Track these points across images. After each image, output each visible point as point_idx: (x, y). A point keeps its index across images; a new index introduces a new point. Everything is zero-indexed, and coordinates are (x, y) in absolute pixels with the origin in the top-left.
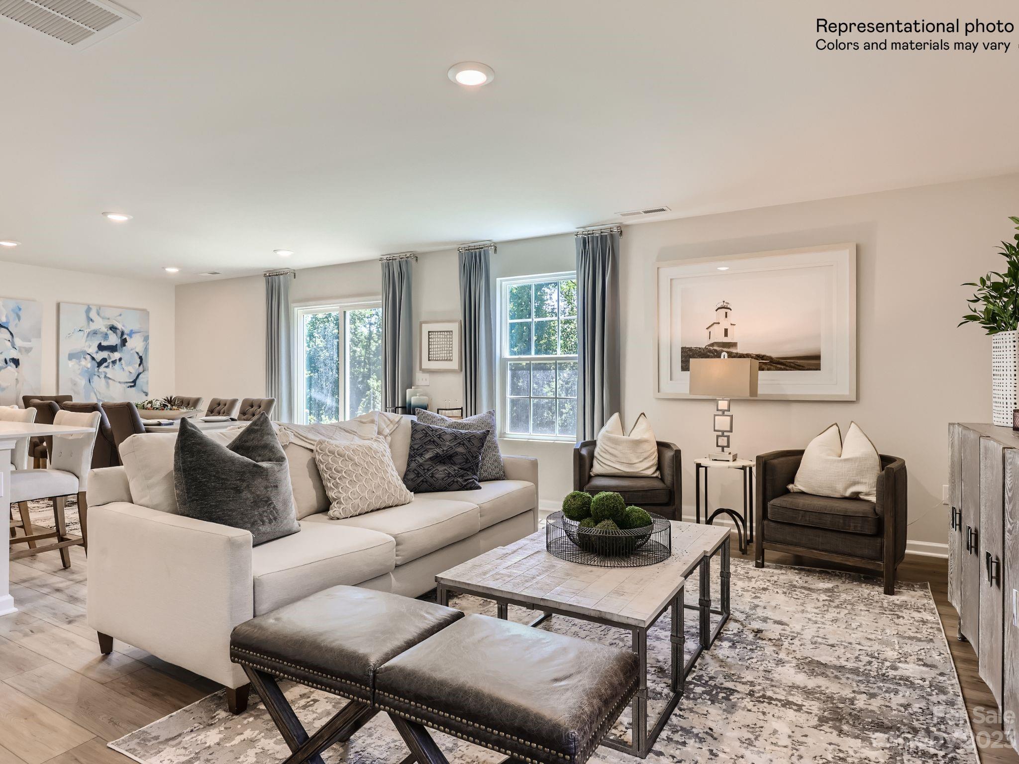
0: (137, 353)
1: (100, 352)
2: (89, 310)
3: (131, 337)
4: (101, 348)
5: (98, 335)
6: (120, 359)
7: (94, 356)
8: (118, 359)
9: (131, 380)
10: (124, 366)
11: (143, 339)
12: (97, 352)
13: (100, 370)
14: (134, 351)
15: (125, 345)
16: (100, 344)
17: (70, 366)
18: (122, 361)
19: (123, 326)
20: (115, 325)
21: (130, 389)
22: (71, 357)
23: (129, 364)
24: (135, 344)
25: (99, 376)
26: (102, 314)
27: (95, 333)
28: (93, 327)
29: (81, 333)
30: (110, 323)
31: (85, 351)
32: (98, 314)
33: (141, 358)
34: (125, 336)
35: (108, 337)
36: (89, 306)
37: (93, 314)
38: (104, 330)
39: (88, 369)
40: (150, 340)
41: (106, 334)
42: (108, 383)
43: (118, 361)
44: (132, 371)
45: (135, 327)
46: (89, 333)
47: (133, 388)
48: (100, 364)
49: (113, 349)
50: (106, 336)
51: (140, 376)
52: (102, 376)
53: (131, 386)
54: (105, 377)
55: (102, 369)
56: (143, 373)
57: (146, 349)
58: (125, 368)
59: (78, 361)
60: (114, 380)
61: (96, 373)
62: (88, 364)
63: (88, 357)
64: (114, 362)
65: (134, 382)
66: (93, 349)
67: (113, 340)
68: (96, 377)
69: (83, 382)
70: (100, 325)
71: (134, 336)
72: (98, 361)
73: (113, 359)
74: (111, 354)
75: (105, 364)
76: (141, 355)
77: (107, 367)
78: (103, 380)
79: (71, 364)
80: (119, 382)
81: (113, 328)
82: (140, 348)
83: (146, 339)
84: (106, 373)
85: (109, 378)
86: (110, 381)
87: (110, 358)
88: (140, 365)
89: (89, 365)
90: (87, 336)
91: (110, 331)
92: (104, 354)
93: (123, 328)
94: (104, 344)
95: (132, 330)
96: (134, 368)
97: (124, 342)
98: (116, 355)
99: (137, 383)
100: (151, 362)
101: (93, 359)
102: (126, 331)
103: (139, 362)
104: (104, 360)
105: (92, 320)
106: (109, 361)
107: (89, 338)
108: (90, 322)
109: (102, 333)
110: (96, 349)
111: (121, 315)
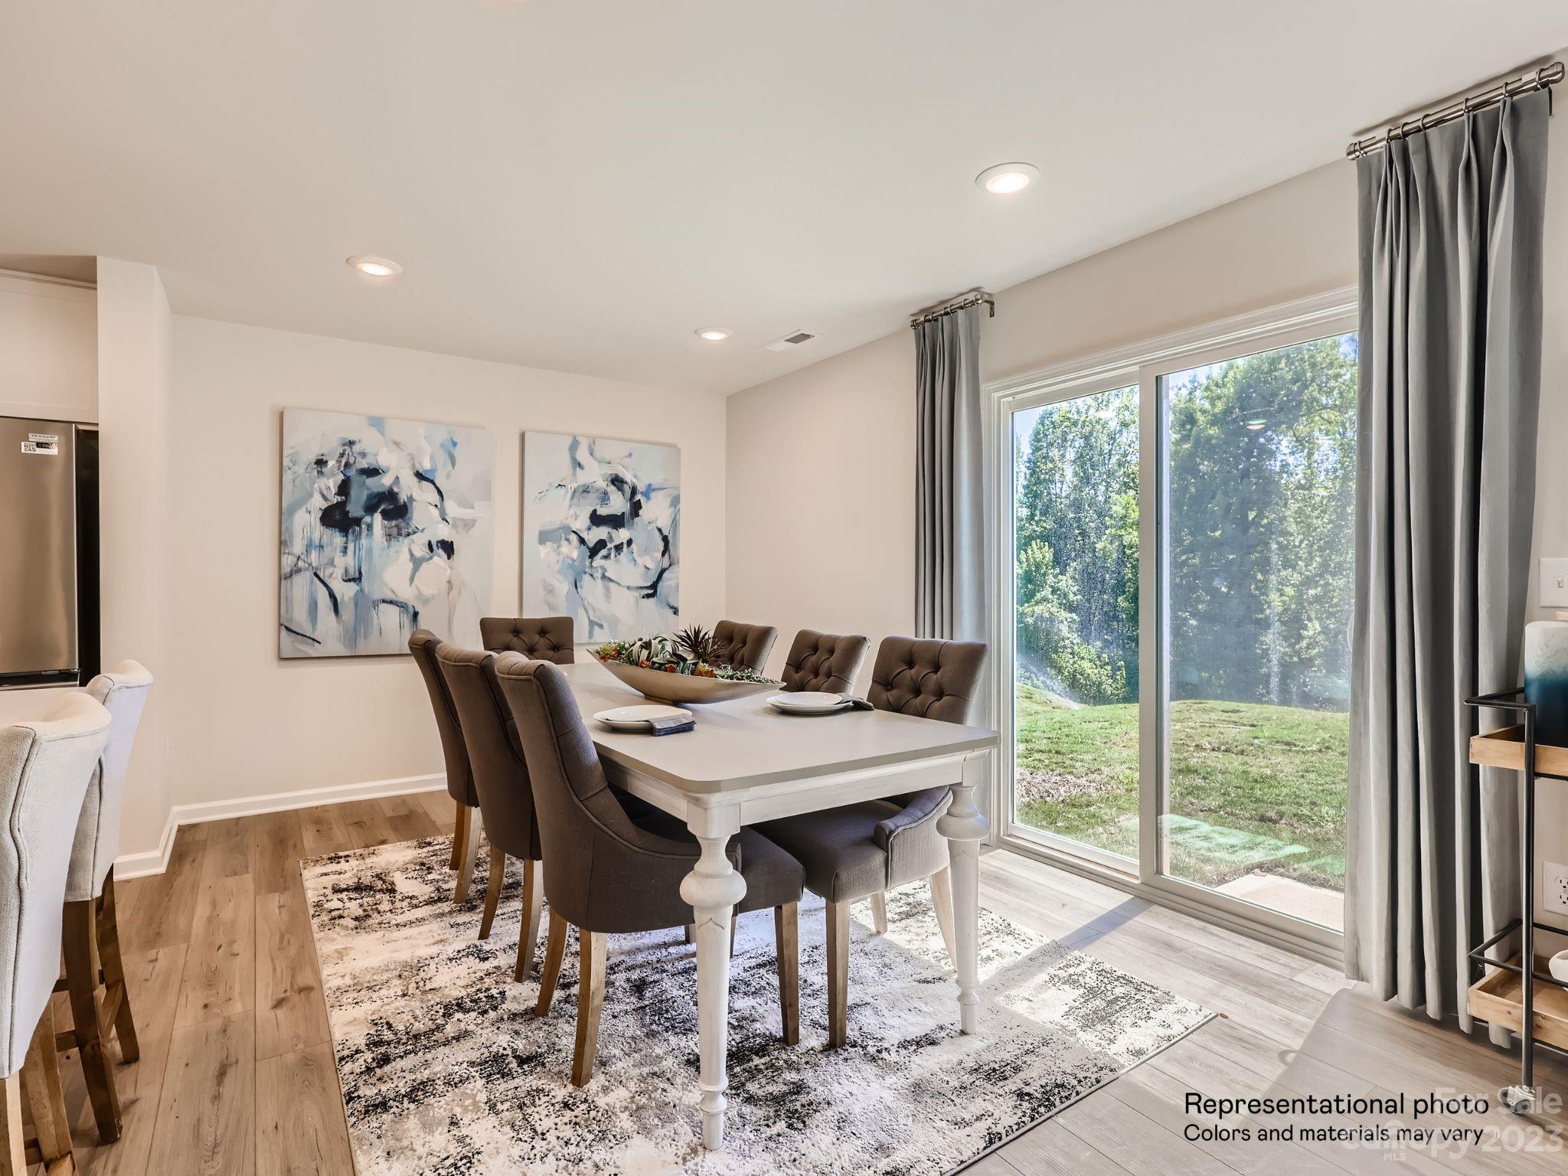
0: (660, 530)
1: (594, 528)
2: (574, 446)
3: (648, 498)
4: (596, 520)
5: (590, 494)
6: (630, 542)
7: (584, 535)
8: (625, 541)
9: (649, 584)
10: (635, 555)
11: (669, 500)
12: (589, 529)
13: (594, 564)
14: (653, 526)
15: (637, 515)
16: (595, 511)
17: (542, 555)
18: (633, 546)
19: (635, 477)
20: (621, 475)
21: (646, 599)
22: (544, 537)
23: (646, 551)
24: (654, 511)
25: (591, 575)
26: (597, 453)
27: (586, 490)
28: (583, 478)
29: (562, 491)
30: (611, 471)
31: (569, 527)
32: (592, 455)
33: (665, 539)
34: (638, 497)
35: (609, 499)
36: (575, 438)
37: (582, 455)
38: (602, 484)
39: (574, 561)
40: (682, 506)
41: (606, 493)
42: (607, 589)
43: (625, 546)
44: (651, 565)
45: (656, 481)
46: (575, 491)
47: (652, 600)
48: (594, 552)
49: (616, 521)
50: (605, 497)
51: (665, 575)
52: (598, 575)
53: (648, 596)
54: (604, 577)
55: (598, 561)
56: (670, 569)
57: (675, 523)
58: (639, 560)
59: (555, 546)
60: (618, 584)
61: (587, 570)
62: (573, 551)
63: (573, 537)
64: (619, 548)
65: (654, 586)
66: (581, 523)
67: (618, 504)
68: (587, 577)
69: (563, 587)
70: (595, 475)
71: (653, 495)
72: (591, 545)
73: (617, 542)
74: (614, 532)
75: (604, 552)
76: (665, 533)
77: (607, 557)
78: (599, 581)
79: (545, 551)
80: (628, 588)
81: (617, 481)
82: (664, 523)
83: (675, 501)
84: (604, 570)
85: (610, 580)
86: (611, 584)
87: (611, 539)
88: (663, 554)
89: (575, 554)
90: (572, 498)
91: (613, 487)
92: (602, 533)
93: (634, 480)
94: (603, 511)
95: (650, 485)
96: (652, 560)
97: (636, 507)
98: (622, 535)
99: (658, 590)
100: (683, 548)
101: (582, 541)
102: (641, 487)
103: (662, 549)
104: (601, 544)
105: (580, 465)
106: (609, 546)
107: (575, 500)
108: (578, 469)
109: (597, 490)
110: (588, 522)
111: (630, 455)
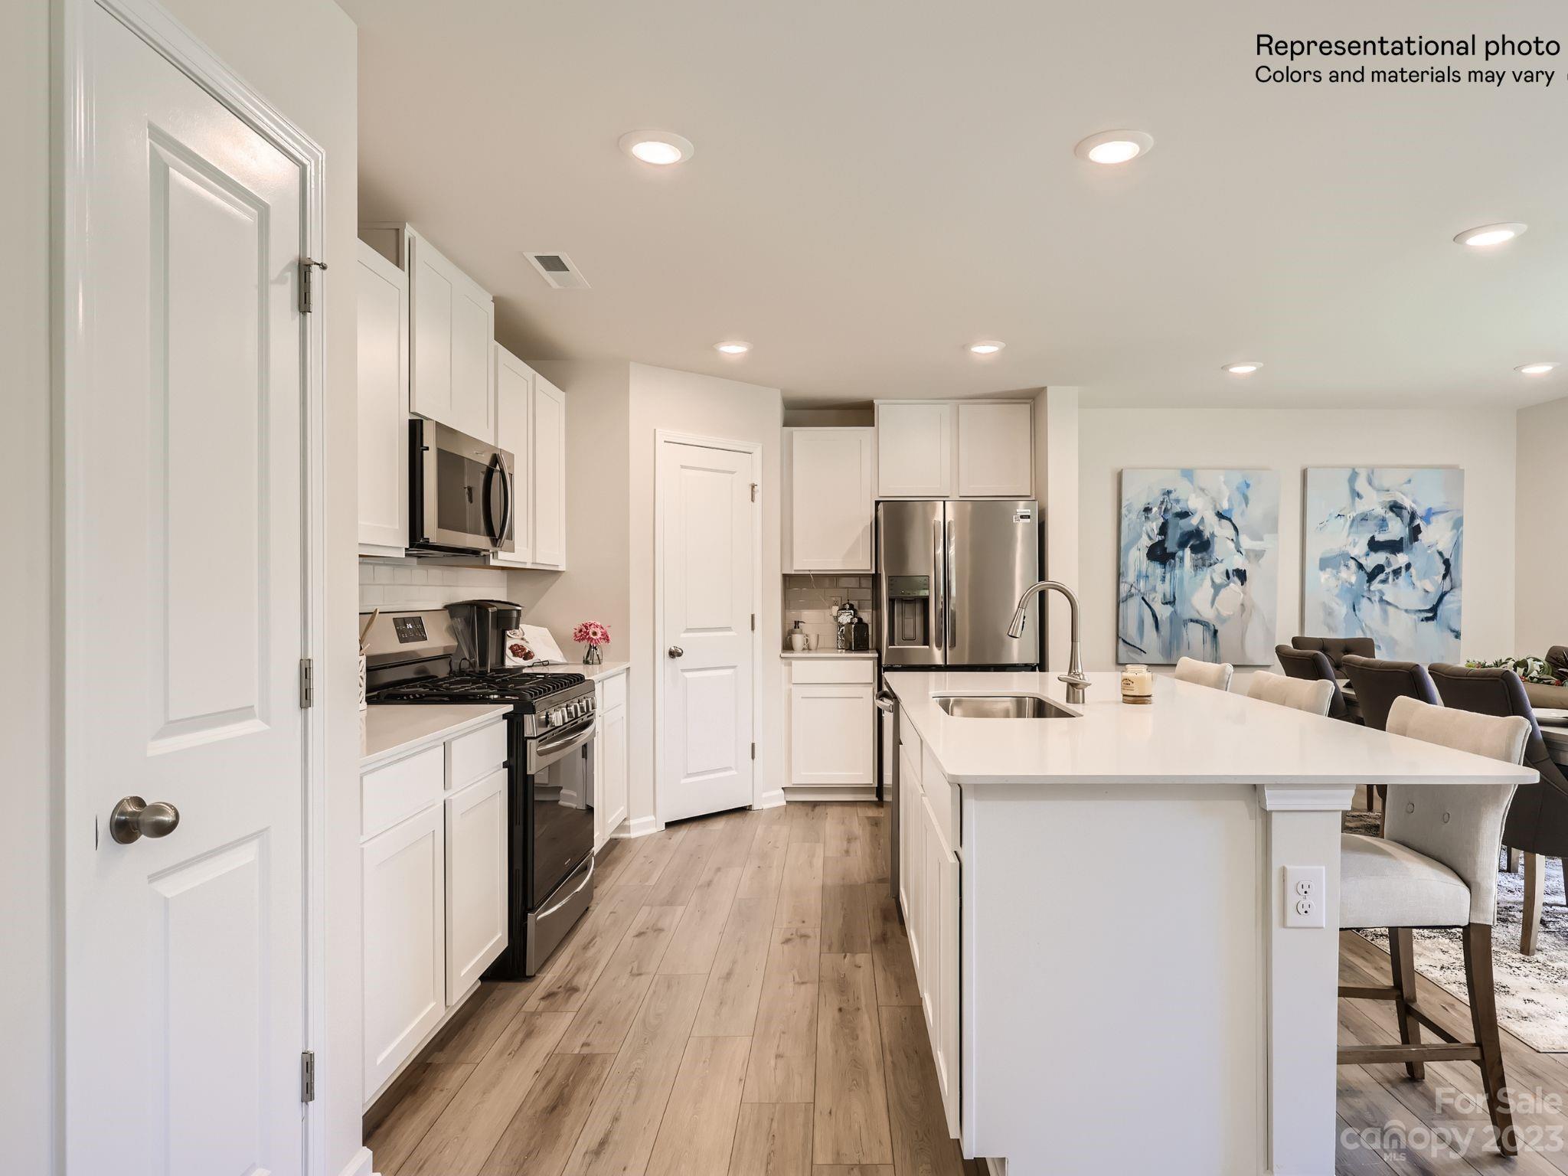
0: (1440, 554)
1: (1372, 554)
2: (1354, 476)
3: (1428, 522)
4: (1374, 546)
5: (1369, 522)
6: (1408, 566)
7: (1363, 561)
8: (1403, 566)
9: (1428, 607)
10: (1414, 579)
11: (1451, 524)
12: (1368, 555)
13: (1372, 588)
14: (1434, 549)
15: (1416, 539)
16: (1373, 538)
17: (1323, 580)
18: (1412, 570)
19: (1414, 502)
20: (1400, 502)
21: (1424, 623)
22: (1324, 564)
23: (1425, 575)
24: (1436, 535)
25: (1369, 599)
26: (1376, 482)
27: (1364, 518)
28: (1362, 507)
29: (1341, 520)
30: (1389, 498)
31: (1348, 554)
32: (1370, 484)
33: (1447, 563)
34: (1418, 522)
35: (1387, 526)
36: (1354, 469)
37: (1361, 485)
38: (1380, 511)
39: (1352, 585)
40: (1466, 527)
41: (1384, 520)
42: (1385, 612)
43: (1403, 570)
44: (1430, 588)
45: (1436, 505)
46: (1353, 520)
47: (1431, 623)
48: (1371, 577)
49: (1394, 547)
50: (1383, 524)
51: (1446, 598)
52: (1376, 598)
53: (1427, 619)
54: (1381, 600)
55: (1376, 585)
56: (1451, 593)
57: (1457, 545)
58: (1418, 584)
59: (1335, 571)
60: (1397, 607)
61: (1365, 594)
62: (1351, 575)
63: (1352, 563)
64: (1397, 572)
65: (1434, 609)
66: (1360, 549)
67: (1396, 529)
68: (1364, 602)
69: (1342, 610)
70: (1373, 503)
71: (1434, 519)
72: (1369, 570)
73: (1395, 567)
74: (1392, 557)
75: (1381, 577)
76: (1447, 556)
77: (1384, 581)
78: (1377, 606)
79: (1325, 577)
80: (1406, 611)
81: (1396, 508)
82: (1445, 544)
83: (1458, 524)
84: (1382, 593)
85: (1388, 603)
86: (1389, 608)
87: (1389, 564)
88: (1444, 577)
89: (1353, 579)
90: (1351, 526)
91: (1391, 514)
92: (1380, 558)
93: (1413, 505)
94: (1380, 537)
95: (1430, 509)
96: (1432, 584)
97: (1415, 532)
98: (1401, 559)
99: (1439, 613)
100: (1468, 570)
101: (1360, 566)
102: (1420, 511)
103: (1443, 572)
104: (1380, 569)
105: (1359, 495)
106: (1387, 570)
107: (1352, 530)
108: (1357, 498)
109: (1376, 517)
110: (1366, 548)
111: (1410, 481)
